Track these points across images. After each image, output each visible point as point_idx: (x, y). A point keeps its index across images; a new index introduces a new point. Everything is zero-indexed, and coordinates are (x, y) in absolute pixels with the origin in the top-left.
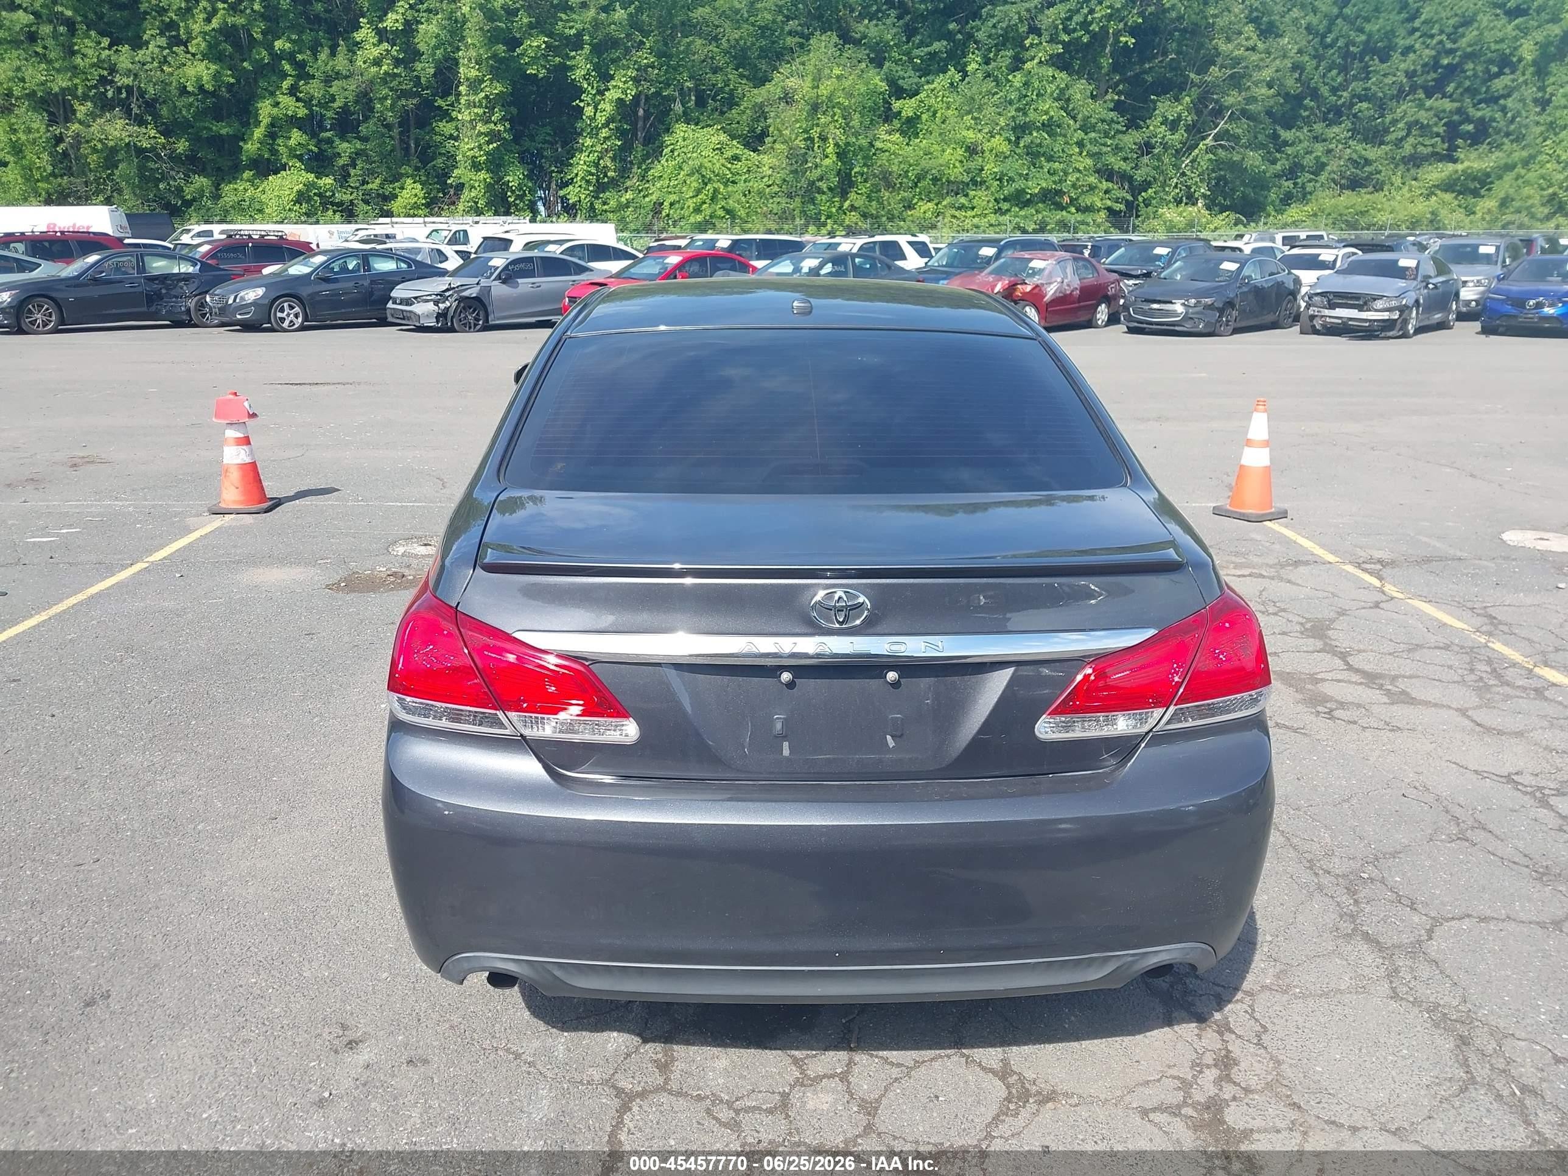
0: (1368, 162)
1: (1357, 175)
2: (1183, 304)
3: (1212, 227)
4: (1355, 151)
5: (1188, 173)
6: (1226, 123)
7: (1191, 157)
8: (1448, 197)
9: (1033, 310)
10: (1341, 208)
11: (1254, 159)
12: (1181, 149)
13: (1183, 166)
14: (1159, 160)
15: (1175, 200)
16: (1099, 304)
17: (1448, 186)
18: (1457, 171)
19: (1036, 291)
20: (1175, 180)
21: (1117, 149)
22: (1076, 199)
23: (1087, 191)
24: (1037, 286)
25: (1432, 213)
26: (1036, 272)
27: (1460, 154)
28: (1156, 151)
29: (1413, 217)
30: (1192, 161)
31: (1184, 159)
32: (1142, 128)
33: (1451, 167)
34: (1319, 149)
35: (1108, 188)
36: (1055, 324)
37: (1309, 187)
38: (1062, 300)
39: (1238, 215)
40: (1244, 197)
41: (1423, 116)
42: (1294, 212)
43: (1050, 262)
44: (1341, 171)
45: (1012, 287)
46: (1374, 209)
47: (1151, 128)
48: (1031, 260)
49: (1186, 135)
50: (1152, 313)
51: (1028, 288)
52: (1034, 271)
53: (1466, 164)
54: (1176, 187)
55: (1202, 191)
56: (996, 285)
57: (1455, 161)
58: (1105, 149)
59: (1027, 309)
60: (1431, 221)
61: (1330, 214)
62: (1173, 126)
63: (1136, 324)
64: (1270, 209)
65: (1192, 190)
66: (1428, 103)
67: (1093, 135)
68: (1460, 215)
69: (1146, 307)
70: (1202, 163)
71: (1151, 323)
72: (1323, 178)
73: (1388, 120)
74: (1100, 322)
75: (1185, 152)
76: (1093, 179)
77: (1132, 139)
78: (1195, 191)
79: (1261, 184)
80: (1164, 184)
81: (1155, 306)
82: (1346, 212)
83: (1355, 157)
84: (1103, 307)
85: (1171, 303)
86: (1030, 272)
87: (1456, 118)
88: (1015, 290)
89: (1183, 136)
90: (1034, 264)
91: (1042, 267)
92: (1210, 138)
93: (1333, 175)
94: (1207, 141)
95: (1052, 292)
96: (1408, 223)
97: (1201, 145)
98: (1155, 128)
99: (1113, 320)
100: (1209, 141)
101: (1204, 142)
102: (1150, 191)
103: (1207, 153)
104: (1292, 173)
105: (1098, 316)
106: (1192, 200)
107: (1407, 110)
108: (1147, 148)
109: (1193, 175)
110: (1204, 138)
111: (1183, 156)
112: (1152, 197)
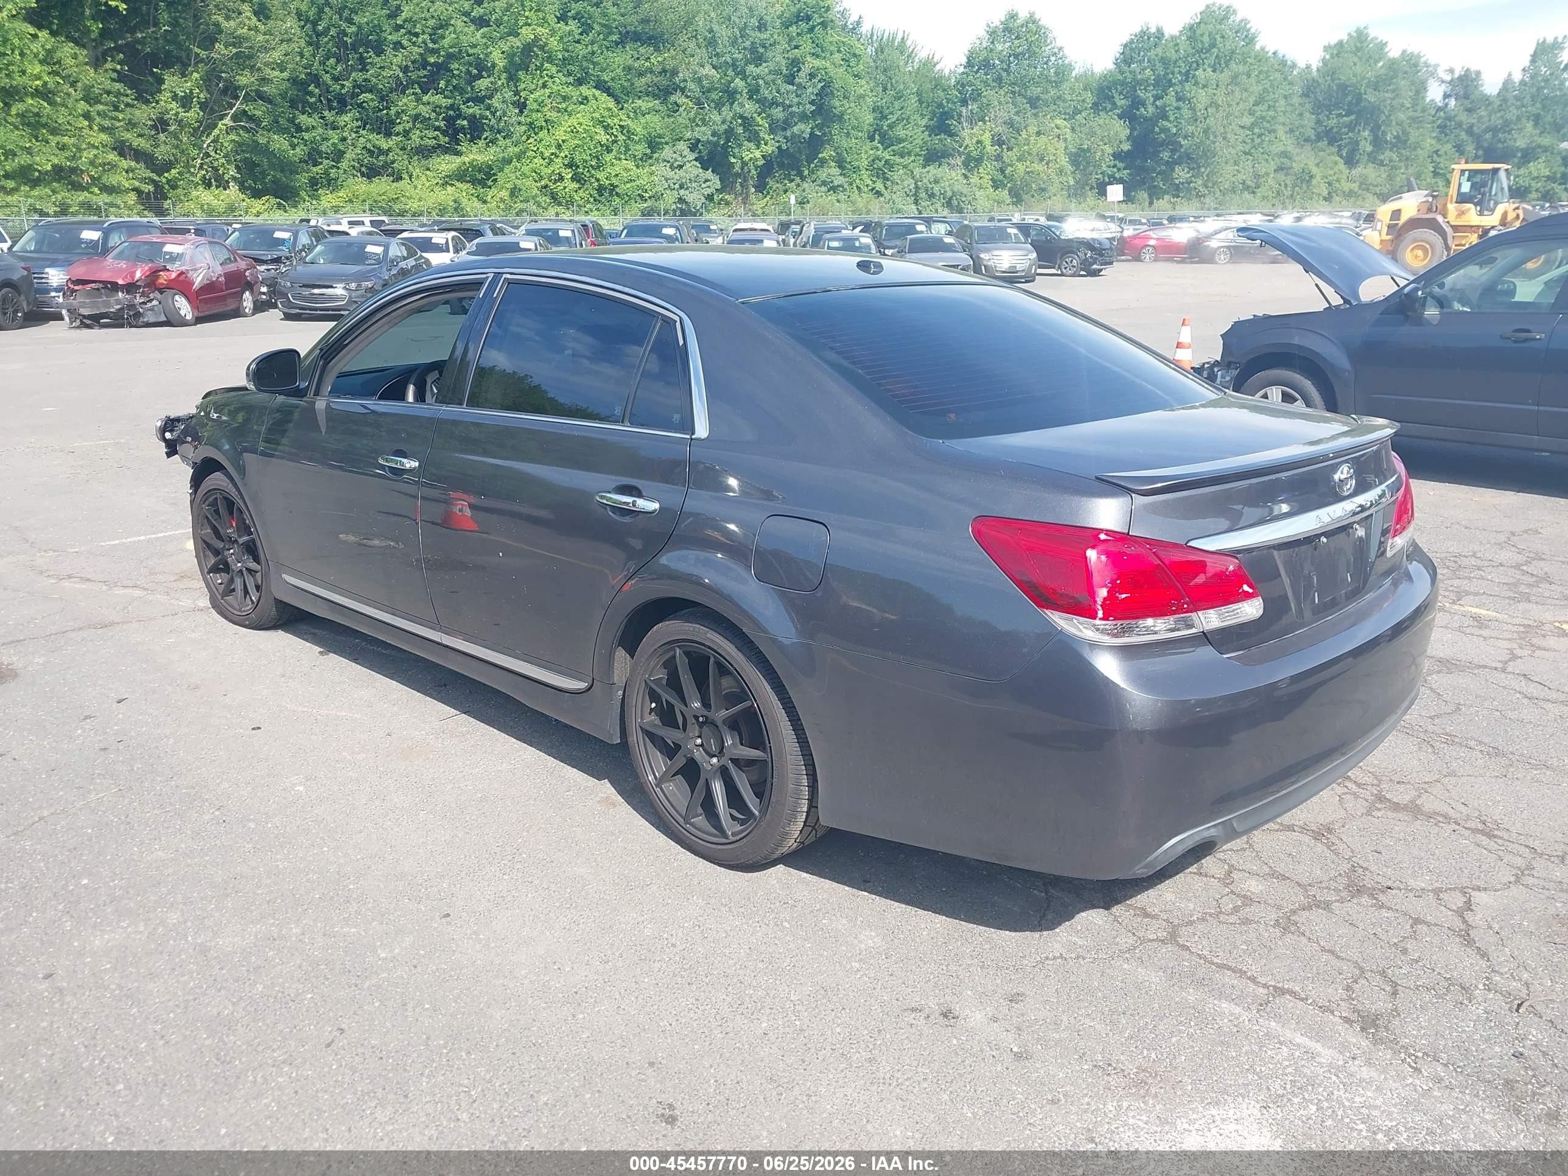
0: (382, 152)
1: (374, 164)
2: (345, 288)
3: (255, 211)
4: (369, 141)
5: (212, 154)
6: (242, 104)
7: (212, 138)
8: (464, 186)
9: (183, 299)
10: (374, 194)
11: (279, 142)
12: (199, 127)
13: (205, 146)
14: (177, 138)
15: (204, 183)
16: (243, 292)
17: (461, 176)
18: (464, 163)
19: (182, 277)
20: (199, 161)
21: (131, 124)
22: (99, 178)
23: (109, 170)
24: (182, 273)
25: (455, 201)
26: (174, 258)
27: (463, 147)
28: (173, 128)
29: (440, 204)
30: (214, 141)
31: (204, 138)
32: (151, 103)
33: (458, 160)
34: (334, 137)
35: (131, 166)
36: (207, 313)
37: (333, 173)
38: (210, 287)
39: (278, 200)
40: (275, 181)
41: (424, 110)
42: (328, 199)
43: (186, 246)
44: (359, 159)
45: (154, 274)
46: (403, 196)
47: (162, 103)
48: (164, 244)
49: (202, 113)
50: (313, 298)
51: (174, 275)
52: (171, 256)
53: (472, 157)
54: (201, 167)
55: (232, 173)
56: (135, 272)
57: (458, 154)
58: (118, 124)
59: (177, 297)
60: (456, 209)
61: (364, 201)
62: (185, 102)
63: (298, 311)
64: (303, 194)
65: (221, 172)
66: (425, 98)
67: (101, 107)
68: (477, 204)
69: (306, 292)
70: (226, 144)
71: (316, 309)
72: (344, 164)
73: (393, 112)
74: (247, 310)
75: (203, 132)
76: (112, 157)
77: (143, 114)
78: (224, 174)
79: (288, 167)
80: (187, 166)
81: (316, 291)
82: (380, 198)
83: (369, 146)
84: (247, 295)
85: (332, 287)
86: (167, 257)
87: (451, 113)
88: (158, 277)
89: (198, 114)
90: (168, 248)
91: (180, 252)
92: (229, 117)
93: (352, 163)
94: (225, 121)
95: (199, 279)
96: (437, 211)
97: (220, 125)
98: (167, 104)
99: (260, 307)
100: (227, 121)
101: (223, 122)
102: (173, 171)
103: (228, 133)
104: (314, 157)
105: (245, 304)
106: (223, 184)
107: (406, 102)
108: (161, 124)
109: (218, 156)
110: (222, 118)
111: (201, 136)
112: (177, 178)
